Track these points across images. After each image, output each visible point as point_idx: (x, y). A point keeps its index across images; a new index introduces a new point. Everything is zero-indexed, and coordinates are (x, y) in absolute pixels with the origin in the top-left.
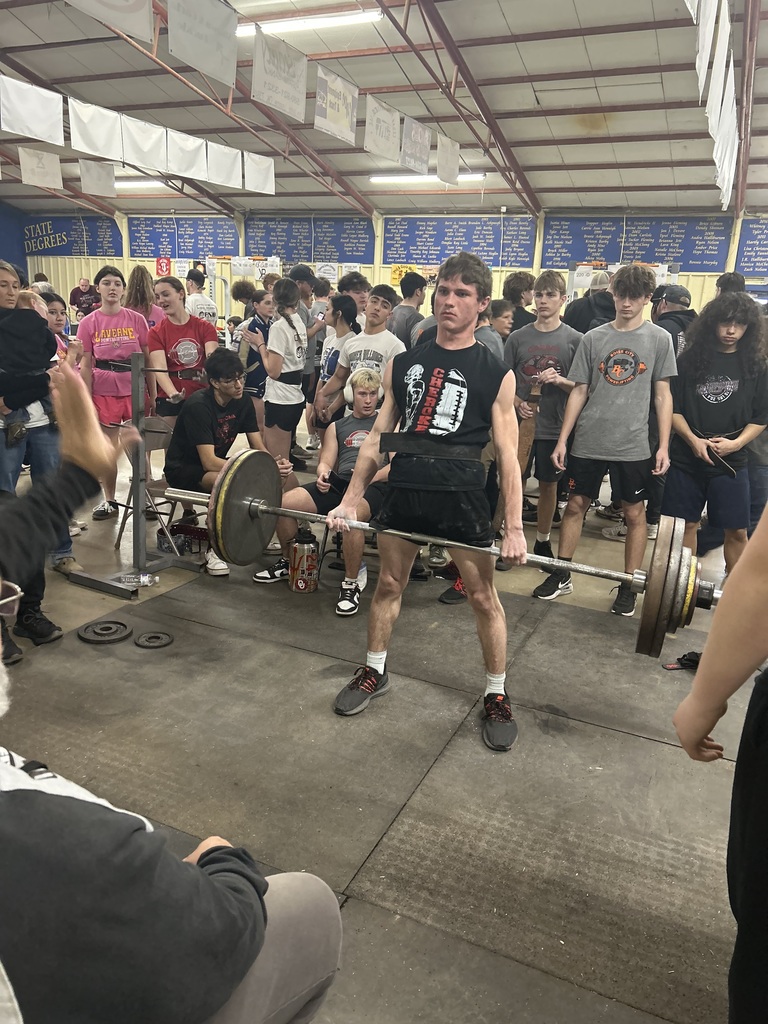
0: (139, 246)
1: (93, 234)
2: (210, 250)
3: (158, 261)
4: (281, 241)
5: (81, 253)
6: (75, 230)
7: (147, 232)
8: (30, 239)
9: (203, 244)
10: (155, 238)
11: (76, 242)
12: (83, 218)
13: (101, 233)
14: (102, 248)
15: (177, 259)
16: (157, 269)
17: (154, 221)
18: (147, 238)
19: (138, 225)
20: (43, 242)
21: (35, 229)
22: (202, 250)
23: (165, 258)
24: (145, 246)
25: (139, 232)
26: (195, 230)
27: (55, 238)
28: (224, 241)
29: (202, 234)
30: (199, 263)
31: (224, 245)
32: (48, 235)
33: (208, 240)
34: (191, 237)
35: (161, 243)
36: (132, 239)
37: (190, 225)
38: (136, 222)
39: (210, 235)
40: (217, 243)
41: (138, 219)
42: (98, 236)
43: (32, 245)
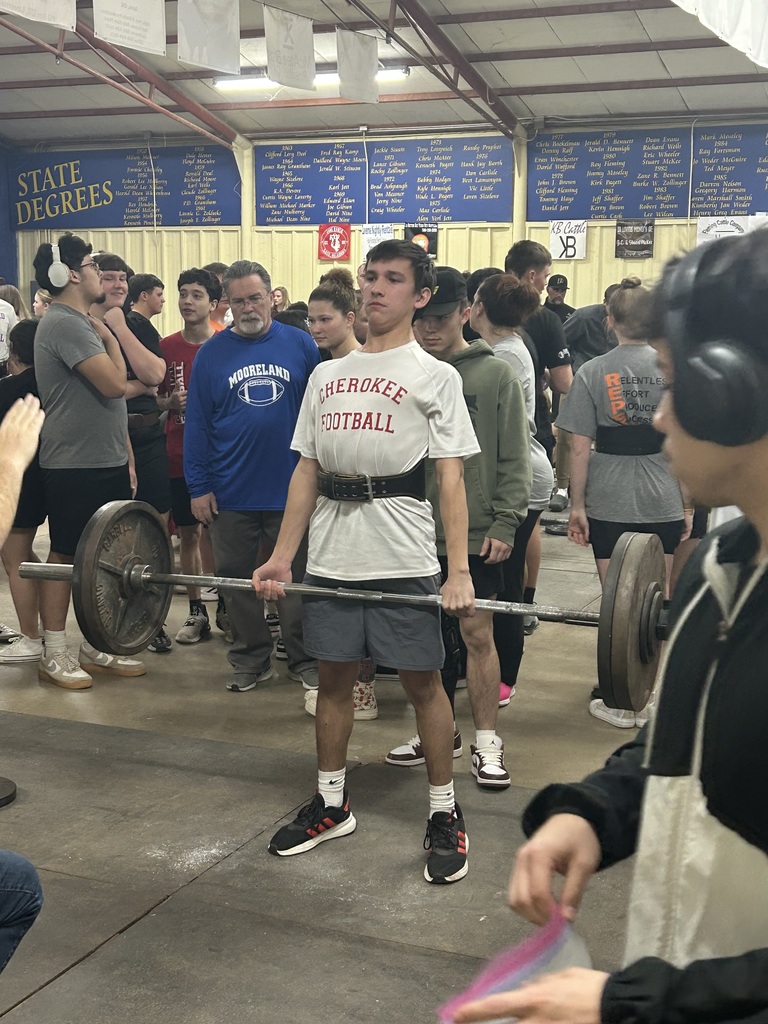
0: (277, 202)
1: (174, 183)
2: (444, 204)
3: (321, 232)
4: (613, 178)
5: (144, 221)
6: (134, 176)
7: (296, 173)
8: (30, 197)
9: (429, 193)
10: (316, 185)
11: (134, 199)
12: (155, 152)
13: (189, 178)
14: (192, 208)
15: (367, 226)
16: (320, 247)
17: (315, 151)
18: (296, 185)
19: (279, 161)
20: (59, 202)
21: (40, 178)
22: (425, 204)
23: (338, 224)
24: (292, 202)
25: (278, 174)
26: (410, 165)
27: (86, 194)
28: (478, 185)
29: (425, 173)
30: (417, 231)
31: (478, 193)
32: (71, 188)
33: (440, 185)
34: (399, 179)
35: (331, 195)
36: (262, 188)
37: (398, 157)
38: (272, 155)
39: (445, 173)
40: (458, 188)
41: (278, 148)
42: (185, 186)
43: (33, 209)
